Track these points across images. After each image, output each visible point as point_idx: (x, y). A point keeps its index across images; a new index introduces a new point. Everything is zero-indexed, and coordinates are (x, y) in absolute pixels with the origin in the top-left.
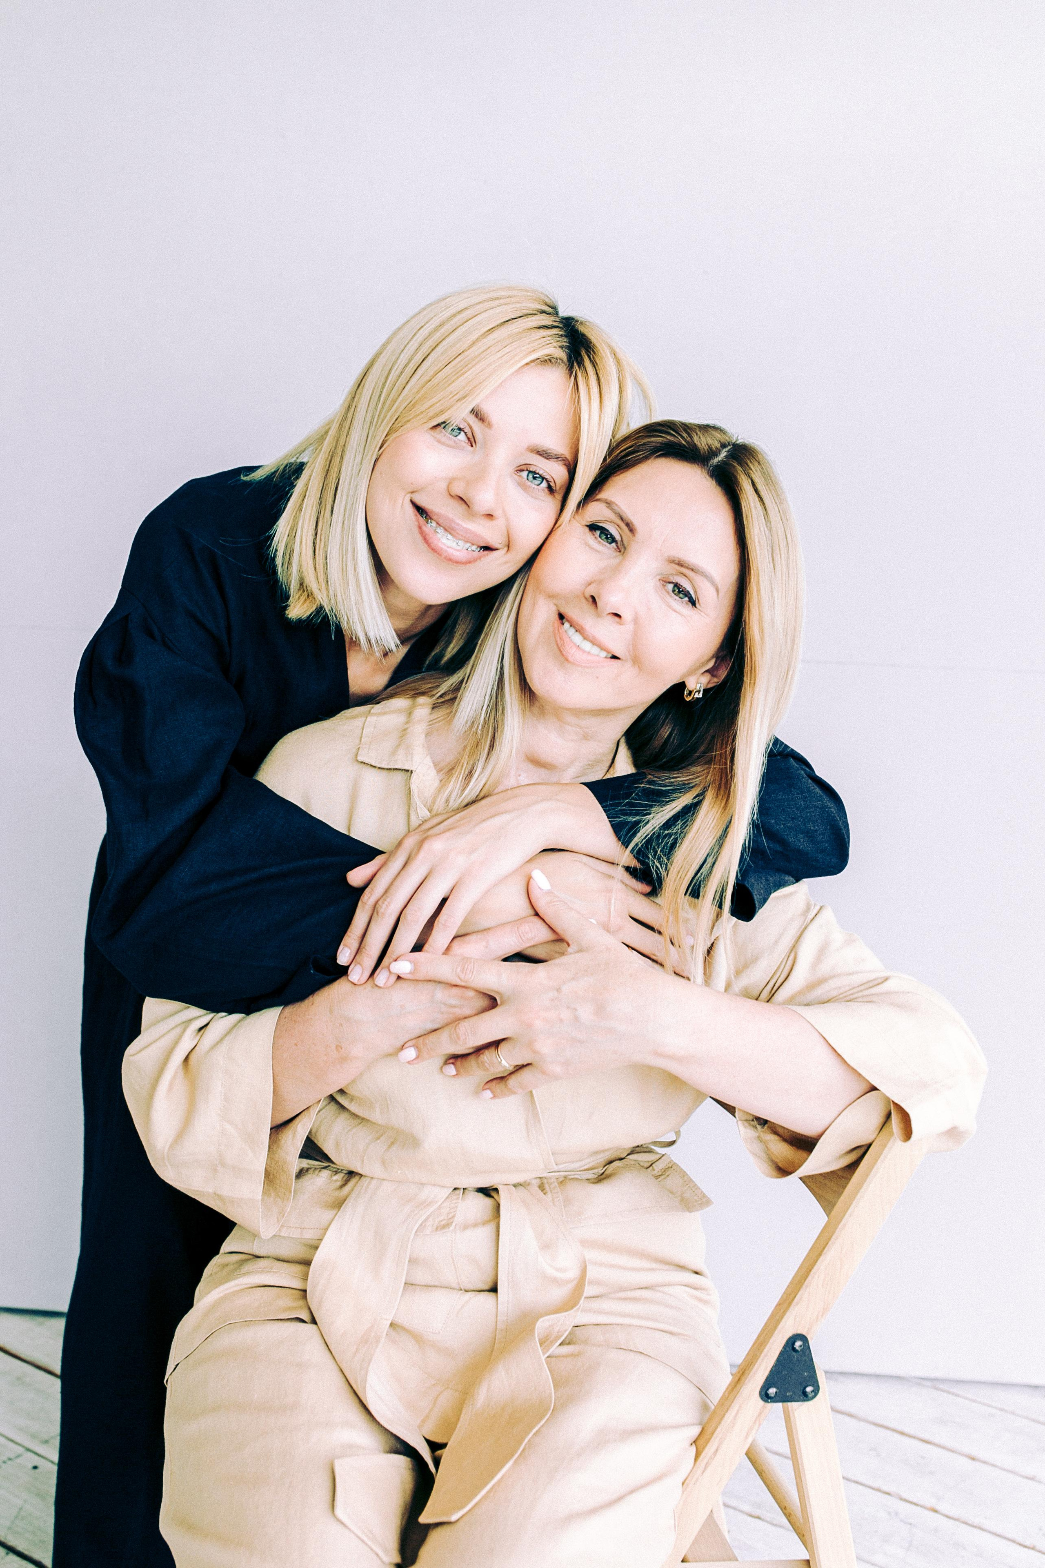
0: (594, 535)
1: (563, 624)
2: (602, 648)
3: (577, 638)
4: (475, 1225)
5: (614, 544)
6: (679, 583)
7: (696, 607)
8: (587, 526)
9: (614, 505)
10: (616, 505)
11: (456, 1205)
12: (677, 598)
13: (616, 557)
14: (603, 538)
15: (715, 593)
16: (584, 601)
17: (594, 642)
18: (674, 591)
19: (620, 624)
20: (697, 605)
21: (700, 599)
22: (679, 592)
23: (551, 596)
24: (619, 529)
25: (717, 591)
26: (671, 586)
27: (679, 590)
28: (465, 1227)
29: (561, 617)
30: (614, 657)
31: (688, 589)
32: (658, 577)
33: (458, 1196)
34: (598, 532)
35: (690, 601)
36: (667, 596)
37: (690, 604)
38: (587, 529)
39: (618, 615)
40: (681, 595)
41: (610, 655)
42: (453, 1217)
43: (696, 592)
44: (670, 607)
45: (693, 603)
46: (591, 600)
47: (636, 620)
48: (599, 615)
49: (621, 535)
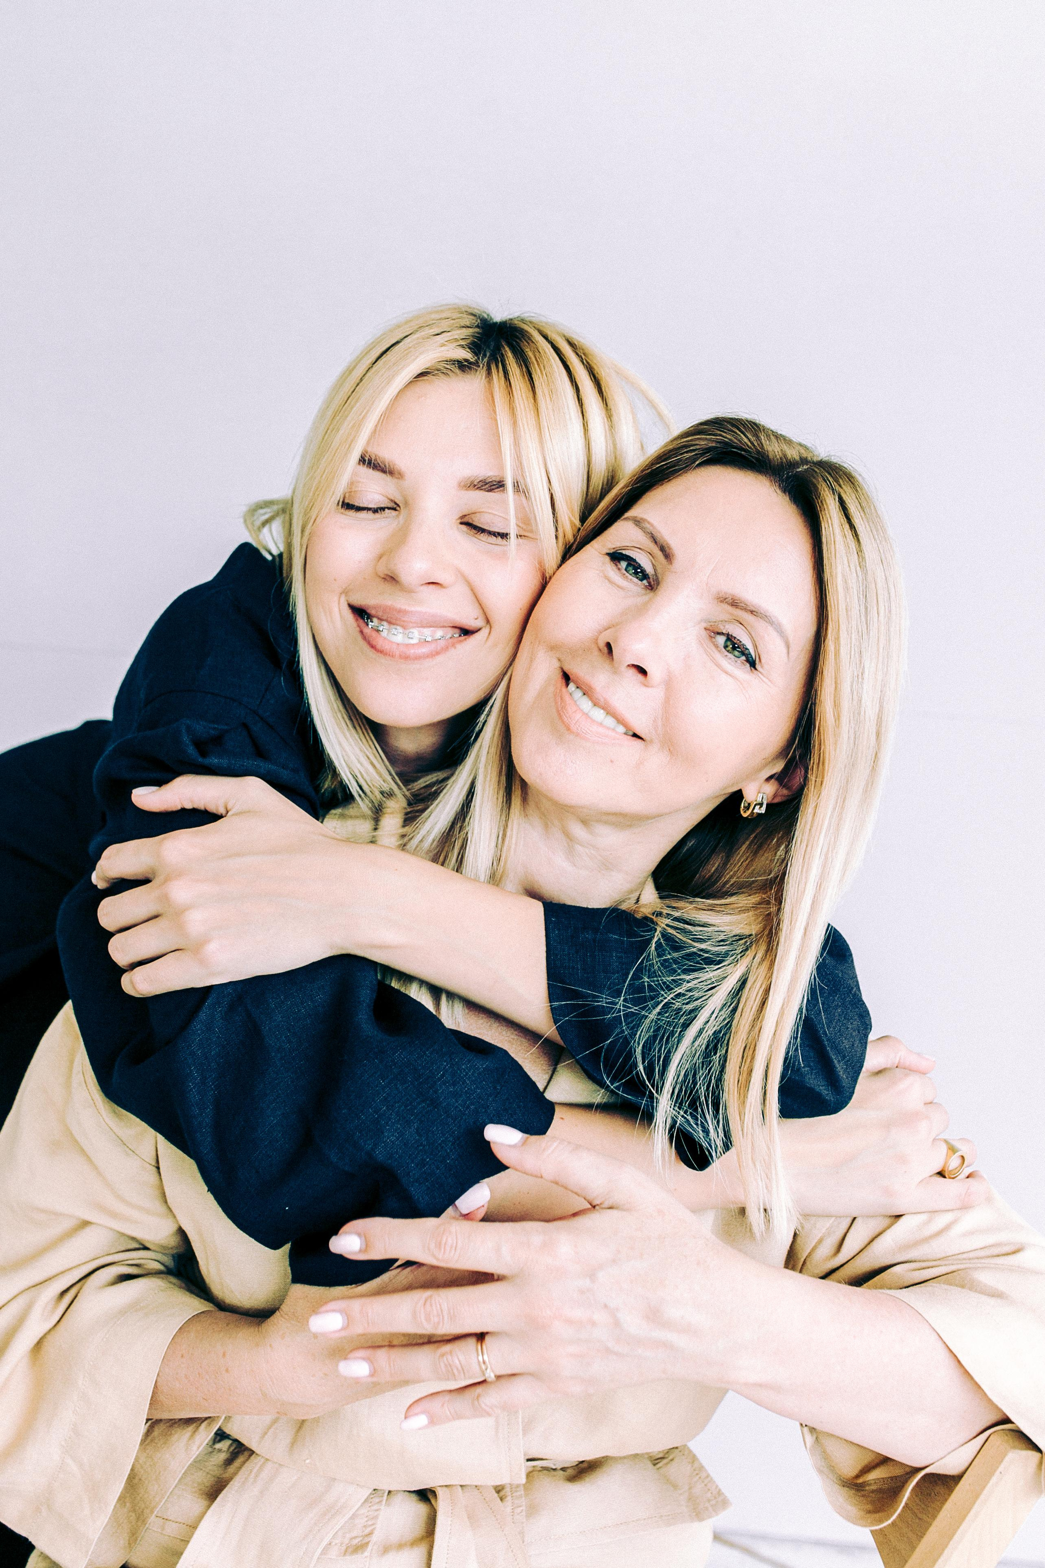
0: (616, 565)
1: (567, 685)
2: (620, 721)
3: (585, 704)
4: (400, 1546)
5: (645, 582)
6: (730, 633)
7: (756, 669)
8: (608, 554)
9: (646, 523)
10: (649, 523)
11: (376, 1514)
12: (730, 655)
13: (646, 594)
14: (631, 572)
15: (785, 651)
16: (596, 652)
17: (610, 711)
18: (726, 647)
19: (646, 686)
20: (757, 666)
21: (762, 658)
22: (734, 648)
23: (553, 648)
24: (652, 558)
25: (788, 647)
26: (721, 640)
27: (733, 645)
28: (386, 1549)
29: (567, 678)
30: (635, 735)
31: (743, 642)
32: (704, 625)
33: (381, 1499)
34: (624, 564)
35: (747, 661)
36: (716, 652)
37: (748, 665)
38: (608, 558)
39: (643, 671)
40: (736, 653)
41: (631, 733)
42: (370, 1534)
43: (756, 647)
44: (718, 666)
45: (753, 664)
46: (606, 650)
47: (669, 684)
48: (615, 671)
49: (653, 565)
